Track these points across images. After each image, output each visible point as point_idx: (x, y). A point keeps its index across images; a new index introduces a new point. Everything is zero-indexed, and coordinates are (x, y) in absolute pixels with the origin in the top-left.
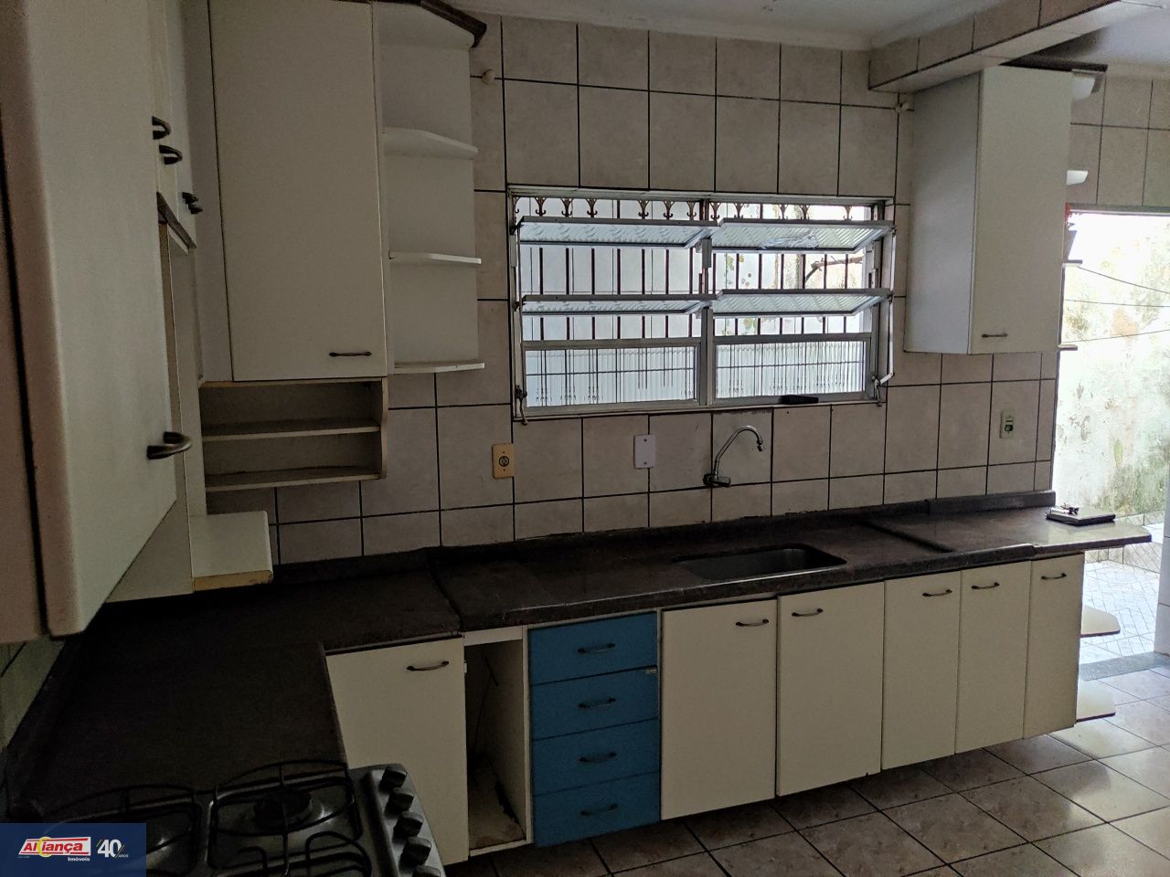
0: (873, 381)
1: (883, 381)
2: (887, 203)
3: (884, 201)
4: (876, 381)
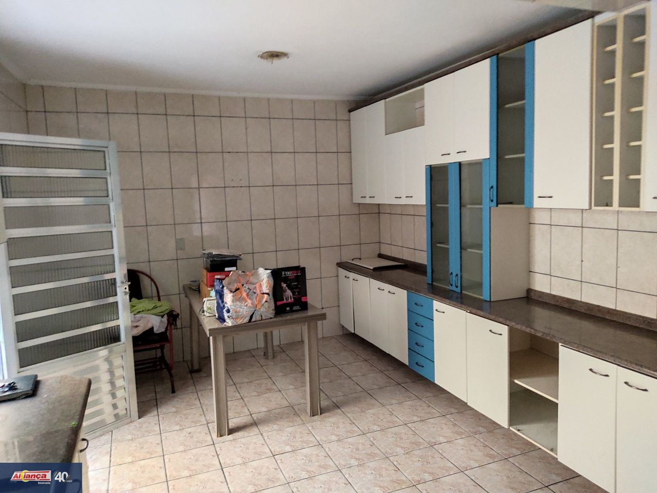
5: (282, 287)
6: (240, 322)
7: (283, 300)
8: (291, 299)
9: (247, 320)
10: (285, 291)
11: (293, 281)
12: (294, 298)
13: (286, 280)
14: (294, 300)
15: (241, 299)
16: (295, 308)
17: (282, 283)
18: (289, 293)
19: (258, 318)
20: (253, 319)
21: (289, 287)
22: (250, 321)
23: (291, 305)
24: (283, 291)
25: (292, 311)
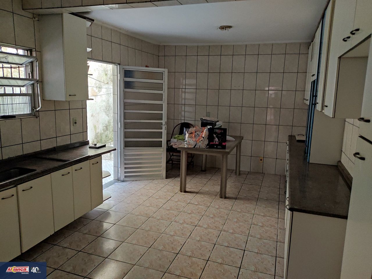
0: (34, 110)
1: (37, 110)
2: (33, 50)
3: (32, 49)
4: (35, 110)
5: (214, 136)
6: (190, 146)
7: (214, 142)
8: (217, 142)
9: (193, 147)
10: (215, 138)
11: (219, 134)
12: (219, 142)
13: (216, 133)
14: (219, 143)
15: (191, 137)
16: (219, 147)
17: (214, 134)
18: (217, 139)
19: (198, 147)
20: (196, 147)
21: (217, 137)
22: (194, 147)
23: (217, 145)
24: (214, 138)
25: (217, 148)
